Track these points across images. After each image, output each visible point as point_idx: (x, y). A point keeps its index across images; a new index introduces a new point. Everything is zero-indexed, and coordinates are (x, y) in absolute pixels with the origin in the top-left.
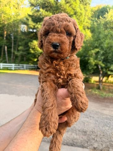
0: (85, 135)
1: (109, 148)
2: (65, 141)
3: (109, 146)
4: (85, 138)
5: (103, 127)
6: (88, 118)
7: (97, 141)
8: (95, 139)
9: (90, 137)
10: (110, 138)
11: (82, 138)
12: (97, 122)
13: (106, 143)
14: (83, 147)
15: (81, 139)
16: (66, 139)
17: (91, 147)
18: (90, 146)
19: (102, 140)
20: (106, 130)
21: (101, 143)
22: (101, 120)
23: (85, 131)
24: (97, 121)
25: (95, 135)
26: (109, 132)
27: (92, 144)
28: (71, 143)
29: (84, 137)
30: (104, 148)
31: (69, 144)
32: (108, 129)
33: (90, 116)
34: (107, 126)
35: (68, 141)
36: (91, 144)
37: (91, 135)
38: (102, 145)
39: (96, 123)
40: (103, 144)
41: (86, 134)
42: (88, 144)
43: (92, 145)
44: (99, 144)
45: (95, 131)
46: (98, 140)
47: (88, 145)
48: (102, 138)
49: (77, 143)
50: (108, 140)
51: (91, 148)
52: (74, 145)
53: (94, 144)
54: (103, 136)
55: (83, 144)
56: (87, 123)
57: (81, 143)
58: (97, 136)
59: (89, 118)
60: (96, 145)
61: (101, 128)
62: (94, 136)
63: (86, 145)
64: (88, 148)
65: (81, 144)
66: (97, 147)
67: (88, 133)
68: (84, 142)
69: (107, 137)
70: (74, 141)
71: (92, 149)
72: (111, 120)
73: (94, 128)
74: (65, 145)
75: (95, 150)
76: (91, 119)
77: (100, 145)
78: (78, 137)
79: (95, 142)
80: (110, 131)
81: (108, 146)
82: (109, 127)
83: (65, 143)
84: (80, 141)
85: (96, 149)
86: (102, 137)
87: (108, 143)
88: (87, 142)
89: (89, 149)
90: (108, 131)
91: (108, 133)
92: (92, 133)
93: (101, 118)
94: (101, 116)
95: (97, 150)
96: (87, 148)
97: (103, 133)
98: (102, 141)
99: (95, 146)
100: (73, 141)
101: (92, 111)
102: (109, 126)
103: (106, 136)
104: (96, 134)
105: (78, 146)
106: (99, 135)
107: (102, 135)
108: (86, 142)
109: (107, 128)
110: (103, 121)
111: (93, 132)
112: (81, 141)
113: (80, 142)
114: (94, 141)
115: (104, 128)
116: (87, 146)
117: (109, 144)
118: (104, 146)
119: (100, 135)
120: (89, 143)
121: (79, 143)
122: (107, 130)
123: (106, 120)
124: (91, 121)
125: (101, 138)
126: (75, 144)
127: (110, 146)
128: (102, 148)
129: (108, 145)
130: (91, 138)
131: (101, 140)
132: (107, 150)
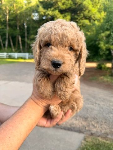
1: (108, 134)
4: (85, 124)
6: (93, 105)
7: (96, 127)
8: (95, 125)
11: (82, 123)
13: (106, 129)
14: (80, 131)
15: (80, 124)
18: (87, 131)
20: (109, 117)
21: (101, 129)
23: (86, 117)
24: (102, 108)
30: (103, 134)
31: (66, 128)
33: (96, 103)
34: (112, 113)
35: (66, 126)
36: (89, 129)
37: (91, 121)
38: (101, 131)
39: (100, 110)
41: (86, 120)
42: (85, 129)
43: (90, 131)
45: (97, 117)
46: (97, 126)
49: (74, 128)
50: (109, 127)
51: (88, 133)
53: (93, 129)
54: (105, 122)
56: (91, 110)
57: (79, 128)
58: (98, 122)
59: (95, 104)
61: (105, 115)
62: (95, 122)
66: (94, 133)
67: (89, 119)
68: (83, 127)
71: (89, 135)
73: (97, 115)
74: (61, 129)
75: (92, 136)
76: (96, 106)
78: (77, 122)
81: (107, 132)
83: (62, 127)
86: (103, 123)
87: (108, 130)
92: (93, 119)
93: (108, 105)
94: (108, 103)
95: (94, 136)
97: (106, 119)
98: (102, 128)
99: (93, 132)
100: (71, 125)
101: (100, 98)
103: (108, 123)
105: (75, 131)
109: (111, 115)
110: (108, 108)
111: (94, 119)
112: (79, 126)
114: (93, 127)
115: (108, 115)
116: (85, 132)
117: (109, 131)
118: (103, 132)
119: (102, 121)
120: (87, 129)
121: (77, 128)
124: (95, 108)
125: (101, 125)
126: (72, 128)
128: (100, 134)
130: (91, 124)
132: (105, 136)
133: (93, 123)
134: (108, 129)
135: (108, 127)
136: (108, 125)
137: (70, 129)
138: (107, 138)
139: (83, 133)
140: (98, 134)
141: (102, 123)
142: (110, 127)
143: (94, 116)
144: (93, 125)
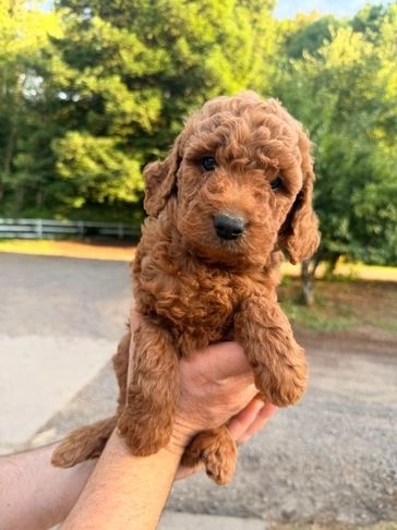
0: (254, 470)
1: (335, 511)
2: (182, 499)
3: (336, 506)
4: (254, 480)
5: (315, 437)
7: (293, 487)
8: (289, 482)
9: (271, 475)
10: (341, 475)
11: (243, 481)
12: (294, 421)
13: (325, 492)
14: (245, 513)
15: (239, 485)
16: (185, 490)
17: (272, 512)
18: (269, 508)
19: (312, 482)
20: (325, 445)
21: (310, 493)
22: (310, 413)
23: (252, 454)
24: (296, 417)
25: (288, 466)
26: (335, 452)
27: (277, 499)
28: (203, 503)
29: (248, 477)
30: (321, 511)
31: (195, 508)
32: (334, 444)
34: (330, 433)
35: (192, 495)
36: (274, 500)
37: (272, 469)
38: (313, 501)
39: (291, 425)
40: (316, 498)
41: (255, 465)
42: (263, 502)
43: (276, 504)
44: (302, 501)
45: (289, 453)
46: (297, 485)
47: (263, 506)
48: (312, 475)
49: (222, 501)
50: (332, 481)
51: (274, 516)
52: (214, 508)
53: (285, 499)
54: (318, 468)
55: (244, 502)
57: (239, 499)
58: (294, 470)
60: (290, 505)
61: (310, 440)
62: (285, 469)
63: (256, 505)
64: (264, 515)
65: (237, 504)
66: (294, 512)
67: (264, 462)
68: (250, 495)
69: (330, 470)
70: (213, 493)
71: (277, 521)
72: (341, 412)
73: (285, 444)
74: (179, 511)
75: (288, 522)
77: (307, 502)
79: (289, 492)
80: (341, 451)
81: (332, 503)
82: (337, 436)
83: (180, 505)
84: (234, 491)
85: (292, 520)
86: (313, 471)
87: (333, 494)
88: (261, 495)
89: (266, 520)
90: (333, 449)
91: (332, 457)
92: (276, 460)
93: (311, 405)
94: (311, 398)
95: (295, 522)
96: (260, 518)
97: (318, 457)
98: (312, 489)
99: (289, 509)
100: (209, 494)
102: (335, 431)
103: (326, 467)
104: (293, 464)
105: (229, 513)
106: (302, 464)
107: (313, 464)
108: (257, 497)
109: (330, 440)
110: (315, 415)
111: (280, 458)
112: (239, 491)
113: (234, 497)
114: (283, 490)
115: (319, 441)
116: (262, 510)
117: (337, 497)
118: (319, 505)
119: (306, 465)
120: (266, 499)
121: (232, 501)
122: (330, 444)
123: (327, 413)
125: (309, 478)
126: (216, 504)
127: (340, 502)
128: (312, 512)
129: (334, 500)
130: (274, 479)
131: (309, 484)
132: (330, 519)
133: (281, 474)
134: (331, 490)
135: (329, 484)
136: (329, 477)
137: (211, 510)
138: (338, 523)
139: (256, 515)
140: (306, 515)
141: (307, 472)
142: (337, 481)
143: (279, 449)
144: (284, 483)
